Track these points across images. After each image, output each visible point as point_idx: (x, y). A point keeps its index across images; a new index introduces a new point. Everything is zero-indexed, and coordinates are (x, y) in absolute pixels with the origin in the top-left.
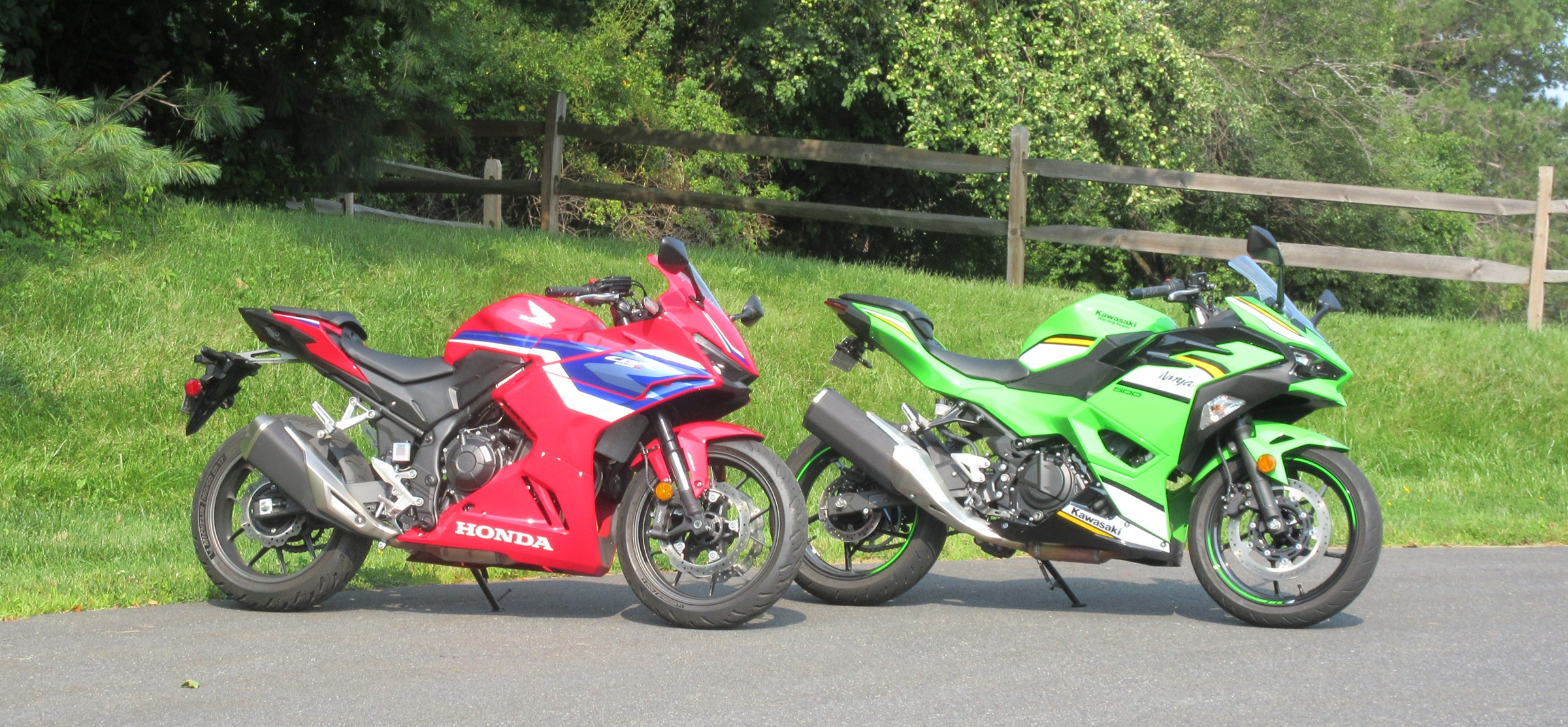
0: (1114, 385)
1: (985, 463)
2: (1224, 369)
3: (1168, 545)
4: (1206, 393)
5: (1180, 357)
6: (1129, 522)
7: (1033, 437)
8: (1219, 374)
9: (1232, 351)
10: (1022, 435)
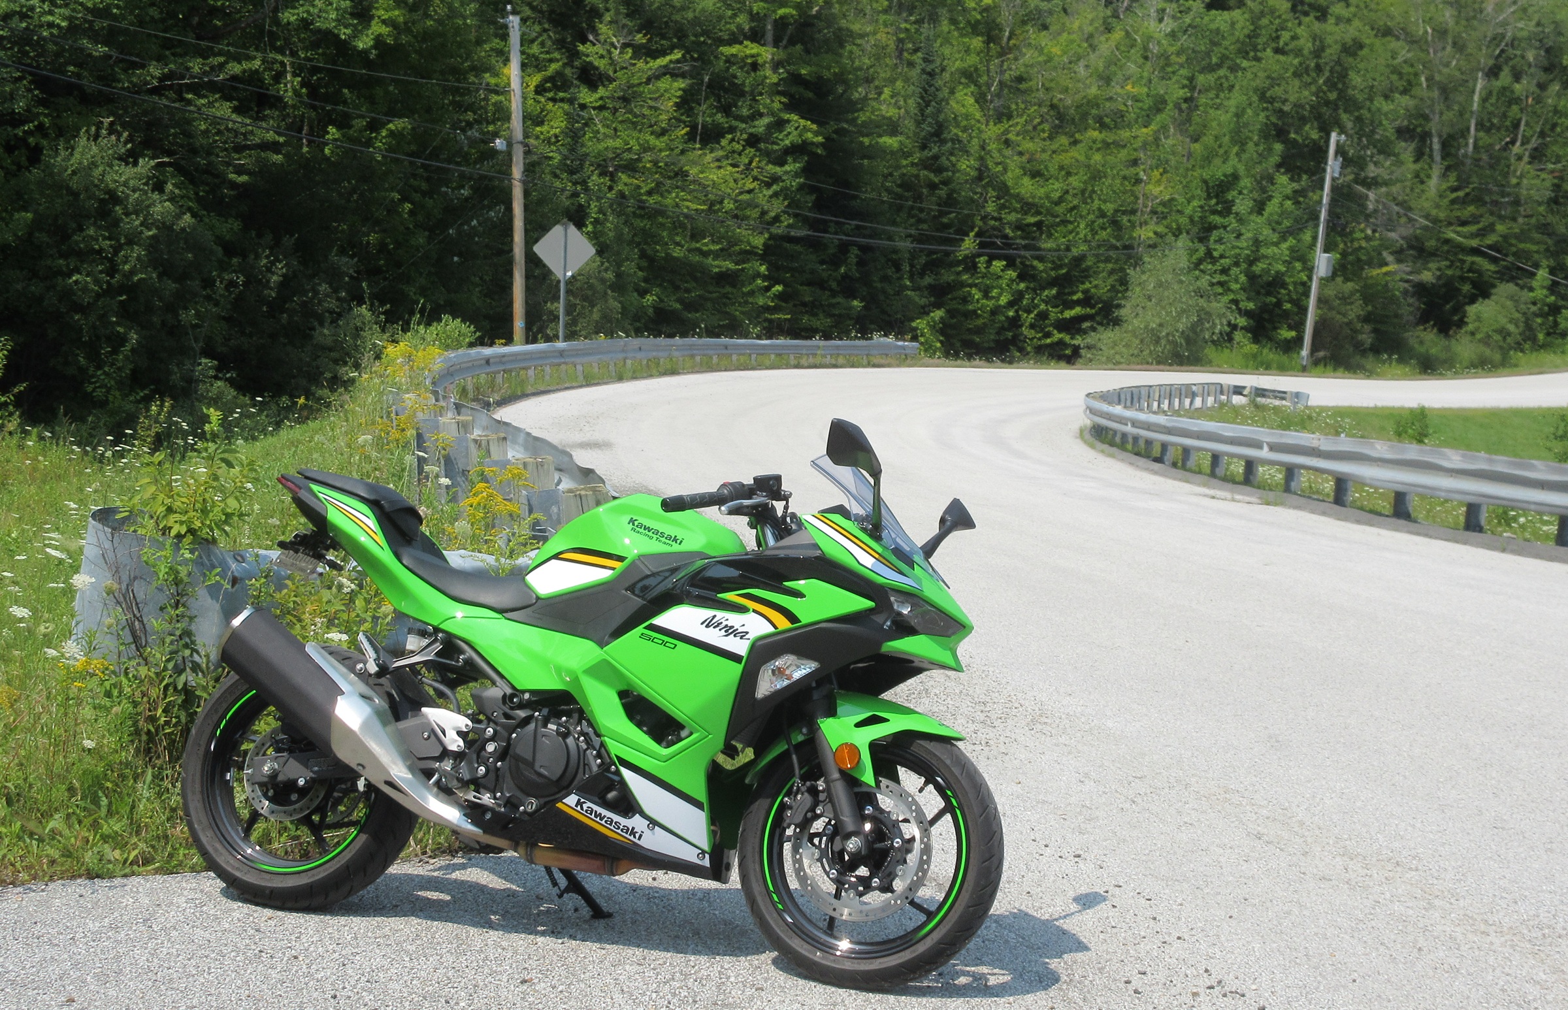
0: (640, 629)
1: (463, 722)
2: (791, 617)
3: (707, 856)
4: (764, 651)
5: (730, 596)
6: (653, 823)
7: (532, 692)
8: (784, 624)
9: (804, 592)
10: (519, 687)
